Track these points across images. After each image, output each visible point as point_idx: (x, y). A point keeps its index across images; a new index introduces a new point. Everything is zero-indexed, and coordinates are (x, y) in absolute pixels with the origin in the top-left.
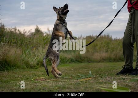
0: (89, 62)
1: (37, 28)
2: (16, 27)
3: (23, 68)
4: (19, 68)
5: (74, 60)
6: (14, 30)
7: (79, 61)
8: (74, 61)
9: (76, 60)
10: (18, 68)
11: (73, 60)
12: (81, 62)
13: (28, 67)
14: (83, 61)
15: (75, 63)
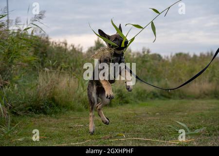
0: (183, 98)
1: (98, 41)
2: (66, 41)
3: (80, 110)
4: (73, 111)
5: (159, 94)
6: (64, 45)
7: (165, 96)
8: (157, 97)
9: (162, 95)
10: (71, 109)
11: (156, 94)
12: (169, 98)
13: (87, 108)
14: (172, 97)
15: (160, 99)
